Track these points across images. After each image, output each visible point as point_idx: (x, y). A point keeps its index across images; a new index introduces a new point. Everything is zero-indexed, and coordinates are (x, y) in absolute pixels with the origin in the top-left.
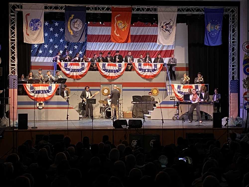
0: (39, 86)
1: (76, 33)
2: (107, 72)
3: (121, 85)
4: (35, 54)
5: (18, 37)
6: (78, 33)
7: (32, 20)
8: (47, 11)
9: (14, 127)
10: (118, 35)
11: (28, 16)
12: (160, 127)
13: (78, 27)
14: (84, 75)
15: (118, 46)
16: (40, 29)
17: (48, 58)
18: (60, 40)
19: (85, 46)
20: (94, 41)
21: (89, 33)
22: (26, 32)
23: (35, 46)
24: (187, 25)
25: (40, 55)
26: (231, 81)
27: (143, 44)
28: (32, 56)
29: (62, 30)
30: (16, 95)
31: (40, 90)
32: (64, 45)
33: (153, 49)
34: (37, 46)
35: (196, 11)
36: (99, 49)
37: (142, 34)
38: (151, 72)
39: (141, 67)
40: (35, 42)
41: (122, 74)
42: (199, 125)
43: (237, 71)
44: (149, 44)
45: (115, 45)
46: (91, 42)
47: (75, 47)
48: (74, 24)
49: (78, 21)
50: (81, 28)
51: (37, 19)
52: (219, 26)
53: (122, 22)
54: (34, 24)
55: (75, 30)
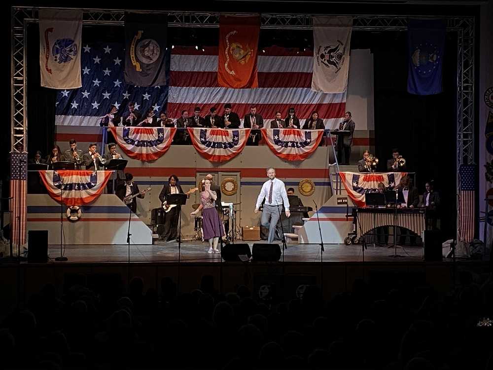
0: (72, 175)
1: (148, 68)
2: (209, 147)
3: (238, 174)
4: (64, 109)
5: (28, 76)
6: (150, 67)
7: (58, 41)
8: (89, 22)
9: (19, 258)
10: (233, 73)
11: (49, 32)
12: (316, 259)
13: (151, 56)
14: (162, 152)
15: (232, 95)
16: (74, 59)
17: (90, 118)
18: (115, 82)
19: (164, 94)
20: (184, 84)
21: (174, 68)
22: (46, 66)
23: (63, 94)
24: (371, 53)
25: (73, 112)
26: (461, 167)
27: (284, 91)
28: (58, 115)
29: (118, 61)
30: (25, 192)
31: (74, 182)
32: (122, 92)
33: (303, 101)
34: (68, 94)
35: (391, 25)
36: (193, 101)
37: (282, 70)
38: (300, 147)
39: (278, 136)
40: (64, 86)
41: (240, 151)
42: (397, 256)
43: (473, 147)
44: (296, 91)
45: (225, 92)
46: (178, 86)
47: (144, 95)
48: (144, 51)
49: (150, 44)
50: (158, 56)
51: (67, 40)
52: (437, 55)
53: (241, 47)
54: (62, 50)
55: (145, 61)
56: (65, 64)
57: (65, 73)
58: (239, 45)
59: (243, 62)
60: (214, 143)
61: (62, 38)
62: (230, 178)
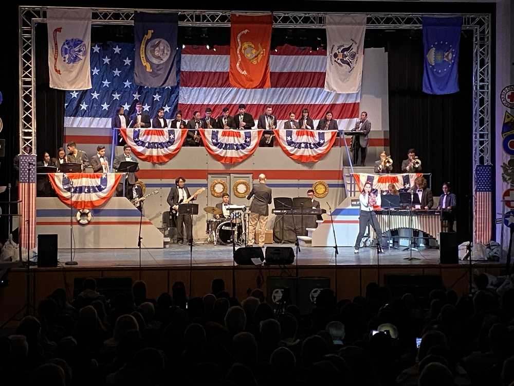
0: (82, 177)
1: (158, 68)
2: (221, 149)
3: (251, 176)
4: (74, 111)
5: (37, 77)
6: (161, 67)
8: (98, 22)
9: (29, 263)
11: (58, 33)
12: (330, 262)
13: (161, 56)
14: (173, 154)
15: (244, 96)
16: (83, 59)
17: (99, 120)
18: (125, 83)
19: (175, 95)
20: (195, 85)
21: (185, 68)
22: (55, 67)
23: (72, 95)
24: (385, 52)
25: (83, 113)
26: (477, 168)
27: (296, 91)
28: (67, 116)
29: (128, 62)
30: (34, 195)
31: (84, 185)
32: (132, 92)
33: (316, 101)
34: (77, 95)
35: (406, 23)
36: (204, 101)
37: (294, 71)
38: (313, 148)
39: (291, 137)
40: (73, 87)
41: (252, 152)
42: (411, 259)
43: (489, 147)
44: (308, 91)
45: (237, 93)
46: (189, 87)
47: (154, 96)
48: (154, 50)
49: (161, 44)
50: (168, 56)
51: (76, 40)
52: (453, 53)
53: (253, 46)
54: (71, 50)
55: (155, 61)
56: (74, 65)
57: (74, 74)
58: (251, 44)
59: (255, 62)
60: (226, 145)
61: (70, 39)
62: (242, 180)
